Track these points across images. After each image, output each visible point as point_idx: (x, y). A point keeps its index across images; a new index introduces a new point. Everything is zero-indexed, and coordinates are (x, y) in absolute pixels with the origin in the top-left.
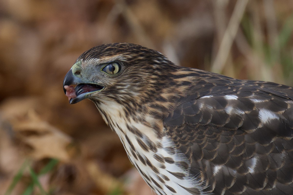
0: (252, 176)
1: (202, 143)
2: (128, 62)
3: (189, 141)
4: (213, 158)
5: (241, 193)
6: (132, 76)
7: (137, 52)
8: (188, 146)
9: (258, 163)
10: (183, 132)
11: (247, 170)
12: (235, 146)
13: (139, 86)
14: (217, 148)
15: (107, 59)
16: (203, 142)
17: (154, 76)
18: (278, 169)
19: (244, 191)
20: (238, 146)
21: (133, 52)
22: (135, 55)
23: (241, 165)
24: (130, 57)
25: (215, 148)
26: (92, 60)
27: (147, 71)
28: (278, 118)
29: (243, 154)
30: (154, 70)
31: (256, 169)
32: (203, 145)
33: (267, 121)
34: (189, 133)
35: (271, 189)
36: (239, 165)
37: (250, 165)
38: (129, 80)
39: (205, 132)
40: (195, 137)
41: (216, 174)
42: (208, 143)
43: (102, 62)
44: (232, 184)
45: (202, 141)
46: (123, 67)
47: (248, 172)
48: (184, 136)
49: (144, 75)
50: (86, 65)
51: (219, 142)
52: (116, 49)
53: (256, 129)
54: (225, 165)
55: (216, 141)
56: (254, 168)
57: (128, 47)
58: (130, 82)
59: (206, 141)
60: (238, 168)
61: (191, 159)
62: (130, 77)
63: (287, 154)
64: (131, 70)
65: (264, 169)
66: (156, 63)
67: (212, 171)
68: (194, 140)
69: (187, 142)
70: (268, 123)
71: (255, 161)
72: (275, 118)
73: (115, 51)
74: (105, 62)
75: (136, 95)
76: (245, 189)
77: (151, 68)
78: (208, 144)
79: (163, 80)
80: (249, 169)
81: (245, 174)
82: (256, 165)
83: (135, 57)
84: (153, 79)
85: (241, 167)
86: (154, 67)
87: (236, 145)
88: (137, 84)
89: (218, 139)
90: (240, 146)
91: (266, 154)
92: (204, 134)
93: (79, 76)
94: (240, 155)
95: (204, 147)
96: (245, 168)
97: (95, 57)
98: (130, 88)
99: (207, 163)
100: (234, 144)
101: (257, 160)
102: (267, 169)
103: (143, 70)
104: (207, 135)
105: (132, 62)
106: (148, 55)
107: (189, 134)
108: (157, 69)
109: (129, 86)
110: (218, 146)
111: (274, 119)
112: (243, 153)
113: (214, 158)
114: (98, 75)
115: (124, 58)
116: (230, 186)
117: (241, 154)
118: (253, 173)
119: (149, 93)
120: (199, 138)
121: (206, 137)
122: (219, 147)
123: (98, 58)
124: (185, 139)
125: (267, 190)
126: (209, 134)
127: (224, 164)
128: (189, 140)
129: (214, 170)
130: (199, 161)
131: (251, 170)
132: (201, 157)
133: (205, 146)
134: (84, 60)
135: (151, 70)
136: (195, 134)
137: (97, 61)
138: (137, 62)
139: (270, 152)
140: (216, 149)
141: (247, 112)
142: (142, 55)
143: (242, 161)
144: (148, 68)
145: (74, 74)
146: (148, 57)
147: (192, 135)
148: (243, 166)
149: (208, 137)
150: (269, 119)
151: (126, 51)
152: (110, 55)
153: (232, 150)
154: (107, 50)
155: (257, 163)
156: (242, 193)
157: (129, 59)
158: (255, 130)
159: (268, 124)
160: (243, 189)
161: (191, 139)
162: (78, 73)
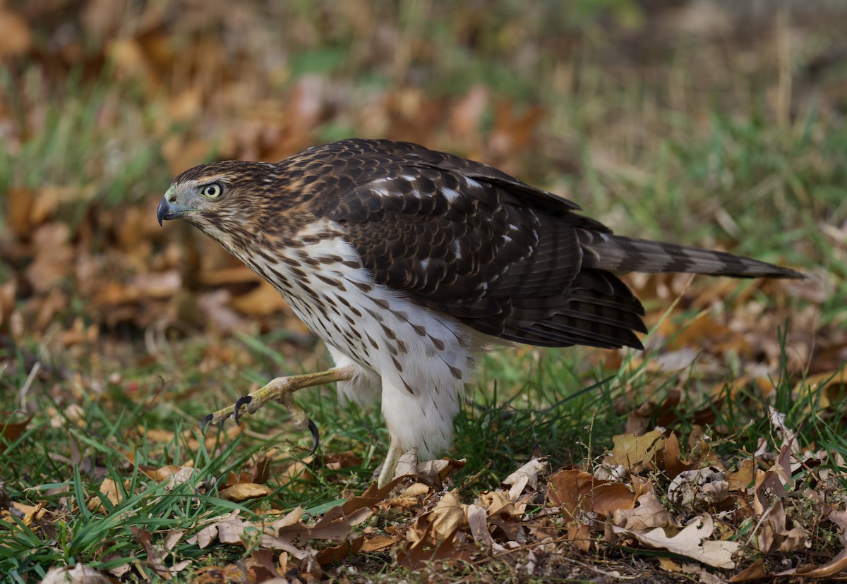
0: (460, 261)
2: (232, 183)
5: (454, 282)
6: (240, 200)
7: (243, 171)
9: (461, 244)
11: (454, 256)
13: (248, 212)
14: (416, 241)
15: (206, 180)
17: (265, 200)
18: (478, 248)
19: (456, 280)
21: (238, 171)
22: (240, 174)
23: (447, 253)
24: (234, 177)
26: (188, 183)
27: (256, 194)
30: (266, 191)
31: (462, 252)
33: (453, 200)
36: (444, 254)
37: (455, 249)
38: (236, 205)
43: (201, 184)
44: (445, 274)
46: (225, 190)
47: (456, 259)
49: (254, 199)
50: (182, 190)
52: (216, 168)
56: (460, 252)
57: (232, 165)
58: (237, 207)
60: (445, 257)
62: (237, 202)
64: (236, 193)
66: (267, 183)
67: (420, 266)
71: (457, 244)
73: (216, 170)
74: (204, 183)
75: (244, 223)
76: (457, 276)
77: (261, 190)
79: (275, 203)
80: (455, 254)
81: (454, 261)
82: (460, 249)
83: (240, 177)
84: (264, 203)
85: (447, 255)
86: (265, 187)
88: (246, 209)
91: (463, 235)
93: (175, 203)
96: (452, 255)
97: (191, 179)
98: (237, 215)
99: (412, 259)
101: (459, 242)
102: (470, 250)
103: (253, 193)
105: (237, 183)
106: (256, 174)
108: (269, 190)
109: (235, 212)
110: (416, 239)
112: (443, 240)
113: (417, 253)
114: (197, 199)
115: (227, 179)
116: (442, 277)
118: (460, 258)
119: (263, 220)
120: (393, 233)
123: (196, 179)
129: (422, 265)
131: (458, 256)
134: (179, 183)
135: (261, 193)
137: (195, 183)
138: (243, 183)
139: (466, 233)
140: (415, 243)
141: (433, 194)
142: (249, 175)
143: (446, 249)
144: (257, 190)
145: (168, 202)
146: (256, 177)
148: (449, 253)
151: (230, 169)
152: (210, 175)
154: (206, 170)
155: (460, 246)
157: (233, 180)
159: (455, 203)
162: (173, 199)
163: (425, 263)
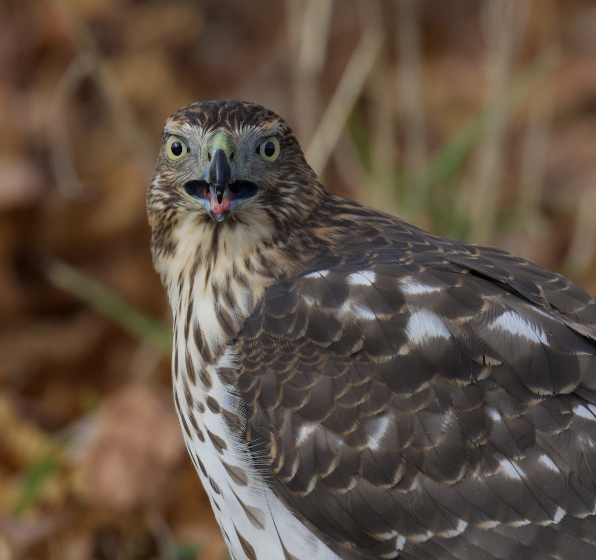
0: (372, 455)
1: (284, 371)
3: (263, 363)
4: (299, 404)
5: (344, 491)
8: (255, 374)
9: (390, 428)
10: (255, 343)
11: (364, 440)
12: (350, 385)
14: (312, 385)
16: (288, 369)
19: (350, 488)
20: (356, 385)
23: (353, 429)
25: (309, 383)
28: (447, 336)
29: (362, 405)
31: (383, 442)
32: (285, 376)
33: (422, 340)
34: (267, 347)
35: (405, 492)
36: (349, 429)
37: (374, 430)
39: (297, 349)
40: (275, 356)
41: (302, 443)
42: (296, 371)
44: (331, 469)
45: (285, 367)
47: (366, 446)
48: (254, 353)
51: (319, 372)
53: (393, 356)
54: (322, 423)
55: (314, 368)
56: (380, 439)
59: (295, 366)
60: (347, 433)
61: (256, 405)
63: (458, 419)
65: (401, 446)
67: (294, 434)
68: (271, 363)
69: (258, 363)
70: (422, 344)
71: (384, 424)
72: (439, 335)
76: (353, 484)
78: (297, 373)
80: (369, 438)
81: (361, 448)
82: (386, 434)
85: (353, 432)
87: (353, 383)
89: (318, 365)
90: (359, 386)
91: (411, 411)
92: (294, 352)
94: (356, 405)
95: (286, 380)
96: (361, 437)
99: (287, 415)
100: (348, 381)
101: (389, 423)
102: (406, 446)
104: (300, 355)
107: (265, 350)
110: (316, 380)
111: (438, 338)
112: (362, 401)
113: (302, 406)
116: (325, 472)
117: (359, 403)
118: (375, 450)
120: (281, 358)
121: (296, 359)
122: (318, 382)
124: (255, 357)
125: (398, 492)
126: (304, 353)
127: (320, 422)
128: (262, 360)
129: (298, 433)
130: (271, 410)
131: (374, 444)
132: (276, 402)
133: (289, 378)
136: (278, 350)
139: (420, 408)
140: (309, 387)
141: (381, 316)
143: (357, 421)
147: (271, 351)
148: (357, 431)
149: (301, 358)
150: (426, 335)
153: (341, 393)
155: (387, 429)
156: (347, 493)
158: (390, 357)
159: (422, 346)
160: (350, 483)
161: (267, 359)
163: (306, 432)
